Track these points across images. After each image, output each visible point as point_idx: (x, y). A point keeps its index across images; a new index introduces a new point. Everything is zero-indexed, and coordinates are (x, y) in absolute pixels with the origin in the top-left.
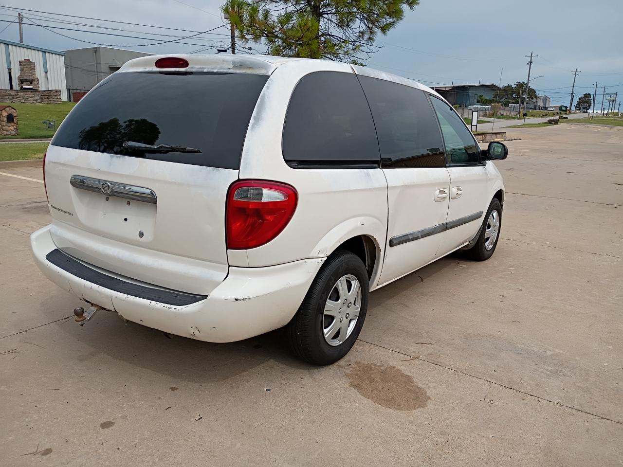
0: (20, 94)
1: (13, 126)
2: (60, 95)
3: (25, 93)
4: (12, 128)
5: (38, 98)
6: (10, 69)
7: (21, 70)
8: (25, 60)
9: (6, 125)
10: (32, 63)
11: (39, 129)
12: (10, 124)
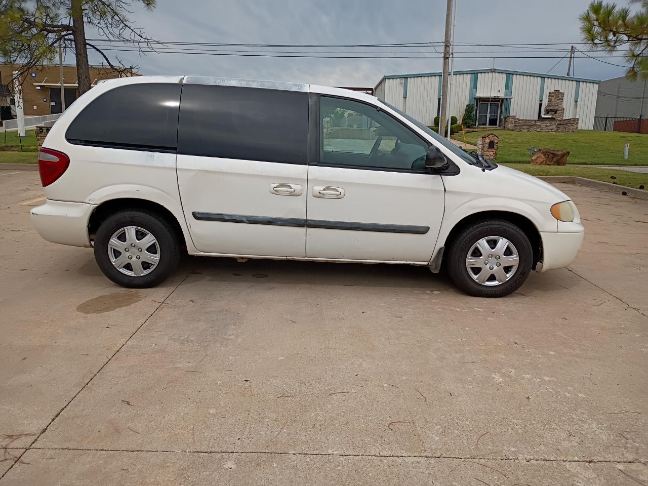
0: (537, 123)
1: (493, 151)
2: (577, 123)
3: (542, 122)
4: (492, 153)
5: (554, 126)
6: (541, 101)
7: (550, 101)
8: (555, 91)
9: (487, 151)
10: (561, 93)
11: (525, 155)
12: (490, 150)
